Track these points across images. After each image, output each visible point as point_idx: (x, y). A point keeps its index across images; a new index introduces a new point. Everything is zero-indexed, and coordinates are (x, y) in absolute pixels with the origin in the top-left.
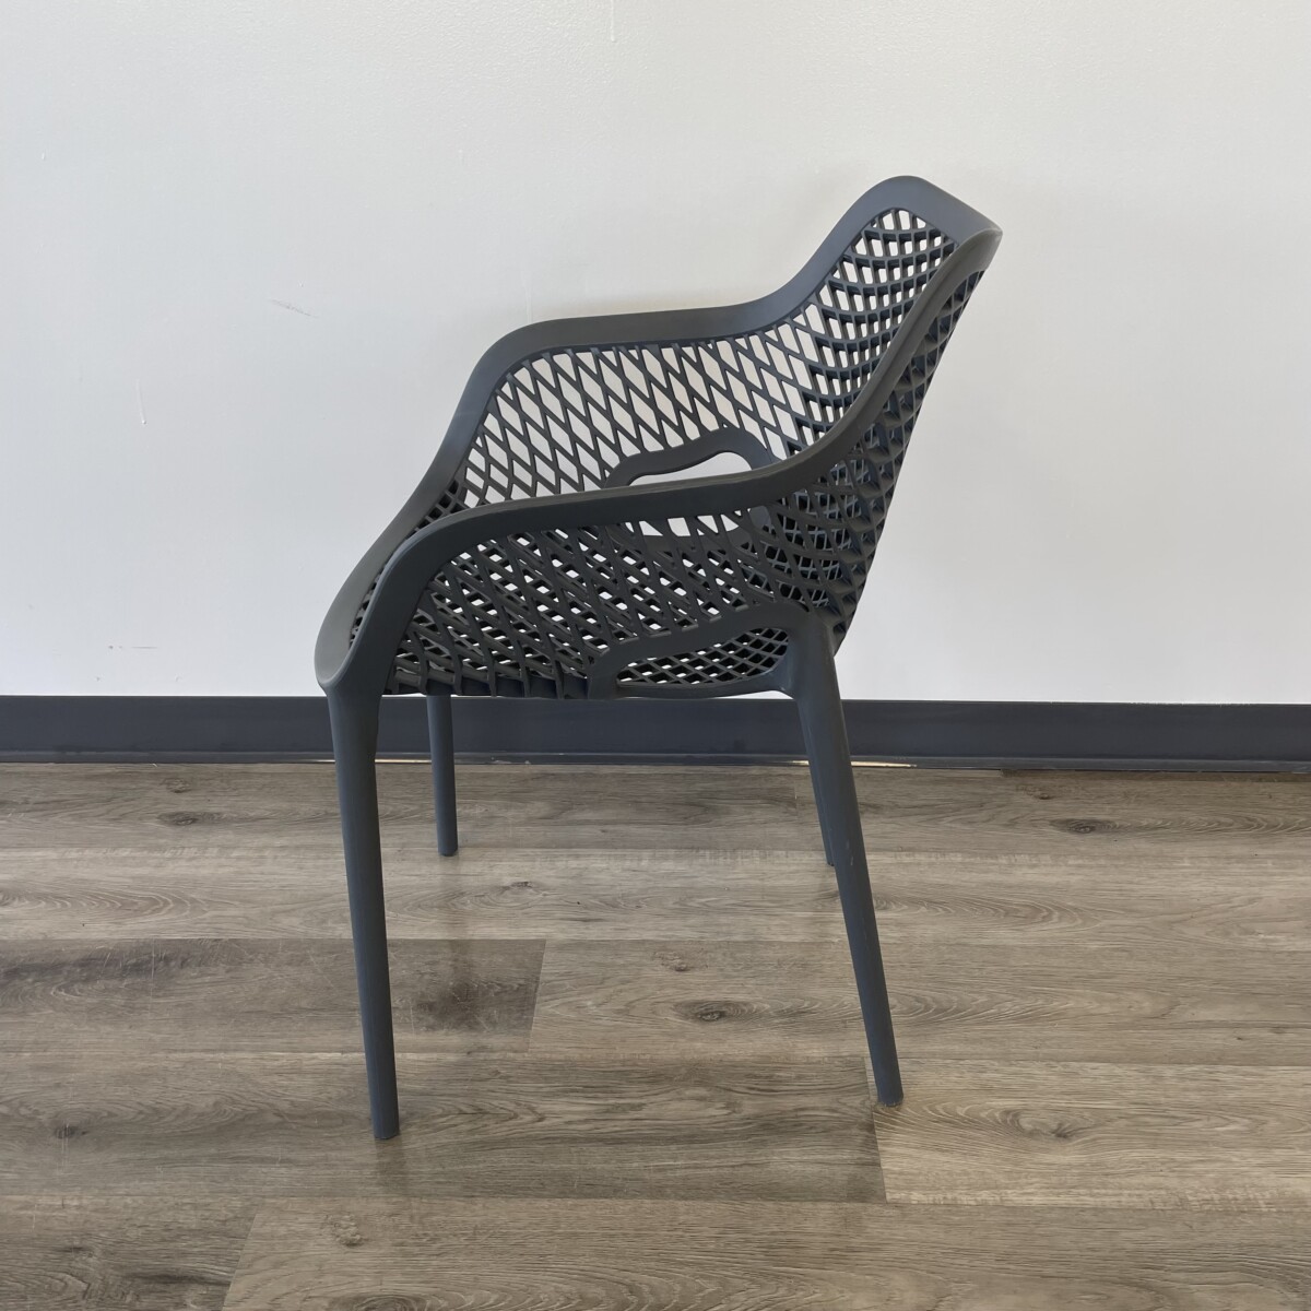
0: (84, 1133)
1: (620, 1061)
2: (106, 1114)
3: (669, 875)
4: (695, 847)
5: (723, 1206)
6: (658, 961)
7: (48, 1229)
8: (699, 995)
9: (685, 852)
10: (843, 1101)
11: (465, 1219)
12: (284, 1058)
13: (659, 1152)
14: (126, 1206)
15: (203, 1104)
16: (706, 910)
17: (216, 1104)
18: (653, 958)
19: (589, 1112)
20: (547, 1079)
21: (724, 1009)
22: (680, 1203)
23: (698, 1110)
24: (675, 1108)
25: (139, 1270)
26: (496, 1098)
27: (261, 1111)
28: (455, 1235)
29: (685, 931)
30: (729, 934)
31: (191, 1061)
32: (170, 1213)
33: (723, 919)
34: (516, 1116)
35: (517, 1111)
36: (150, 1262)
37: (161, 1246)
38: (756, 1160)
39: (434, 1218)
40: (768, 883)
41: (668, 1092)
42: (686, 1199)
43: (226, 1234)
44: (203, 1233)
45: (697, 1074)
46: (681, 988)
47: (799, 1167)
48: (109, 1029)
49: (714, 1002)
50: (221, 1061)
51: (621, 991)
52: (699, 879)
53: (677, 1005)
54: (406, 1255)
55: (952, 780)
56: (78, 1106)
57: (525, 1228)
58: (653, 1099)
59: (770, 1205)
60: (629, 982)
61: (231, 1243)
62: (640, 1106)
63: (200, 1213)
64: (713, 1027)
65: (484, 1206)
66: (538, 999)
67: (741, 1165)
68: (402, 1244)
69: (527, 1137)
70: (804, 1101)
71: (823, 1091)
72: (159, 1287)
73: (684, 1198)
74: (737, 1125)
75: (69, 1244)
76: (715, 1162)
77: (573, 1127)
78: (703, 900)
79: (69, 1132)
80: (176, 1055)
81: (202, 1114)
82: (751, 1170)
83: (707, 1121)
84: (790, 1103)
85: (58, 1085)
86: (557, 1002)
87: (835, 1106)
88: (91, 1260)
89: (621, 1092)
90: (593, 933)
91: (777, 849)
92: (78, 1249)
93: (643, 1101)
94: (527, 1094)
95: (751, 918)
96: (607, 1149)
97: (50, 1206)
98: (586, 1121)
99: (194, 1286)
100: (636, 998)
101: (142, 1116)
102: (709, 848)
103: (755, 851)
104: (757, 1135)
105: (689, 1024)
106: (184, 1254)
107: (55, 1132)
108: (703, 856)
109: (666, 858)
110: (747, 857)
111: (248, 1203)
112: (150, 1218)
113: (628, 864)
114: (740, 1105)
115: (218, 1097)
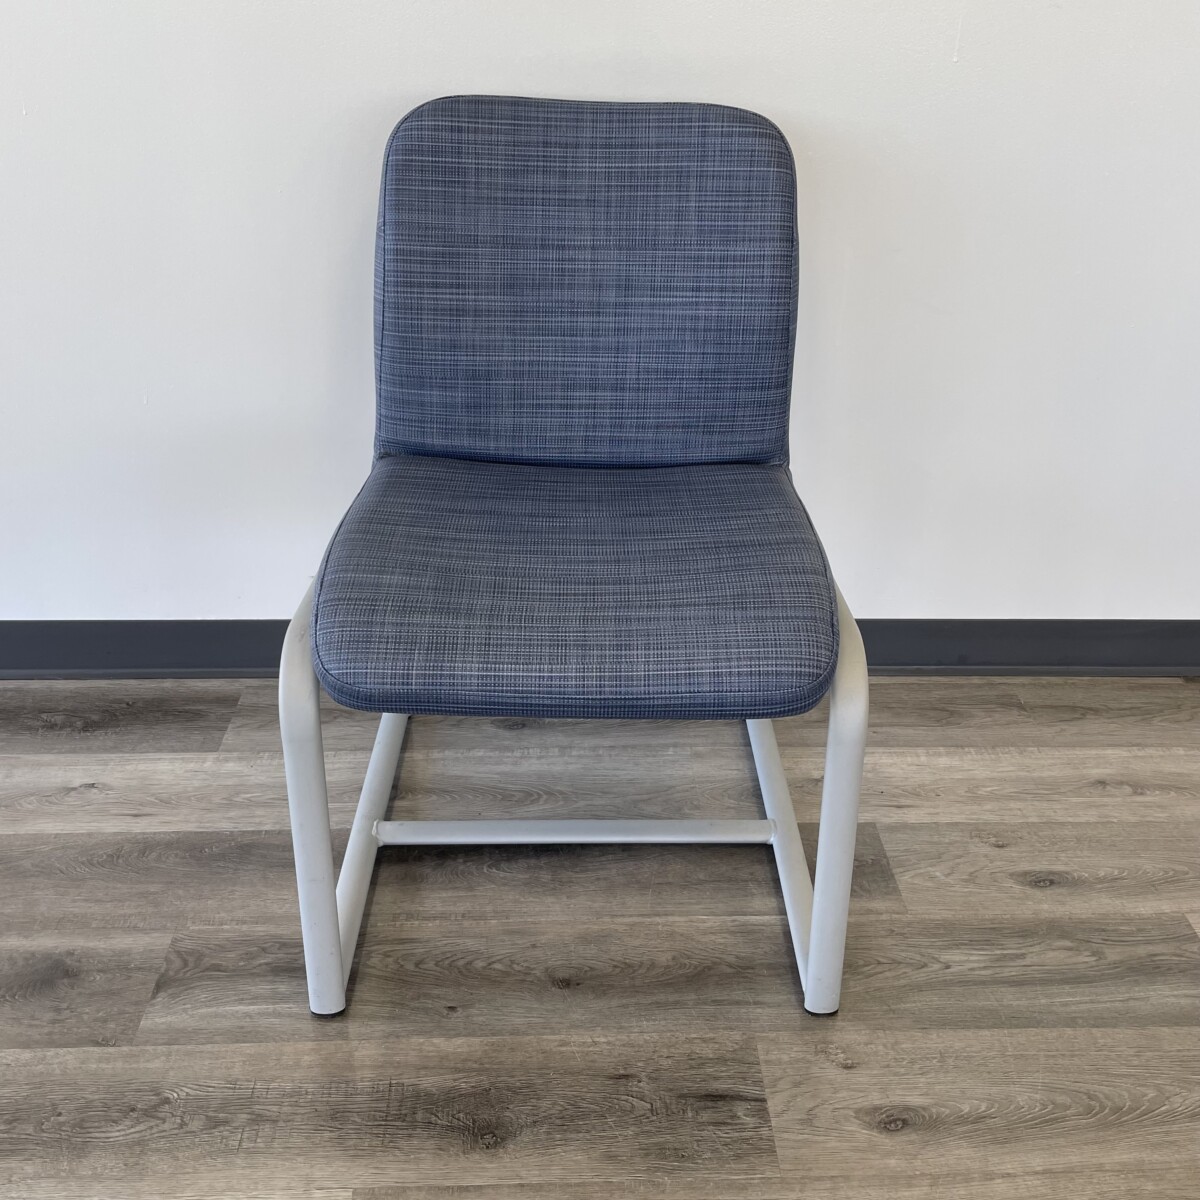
0: (578, 984)
1: (988, 920)
2: (588, 969)
3: (949, 769)
4: (959, 746)
5: (1130, 1032)
6: (977, 840)
7: (592, 1061)
8: (1025, 866)
9: (952, 749)
10: (1184, 947)
11: (928, 1046)
12: (712, 922)
13: (1056, 991)
14: (646, 1041)
15: (664, 958)
16: (994, 797)
17: (674, 958)
18: (971, 838)
19: (984, 961)
20: (935, 935)
21: (1051, 877)
22: (1094, 1030)
23: (1070, 957)
24: (1052, 956)
25: (686, 1091)
26: (903, 951)
27: (715, 963)
28: (928, 1059)
29: (986, 813)
30: (1024, 816)
31: (634, 924)
32: (687, 1046)
33: (1012, 805)
34: (925, 965)
35: (924, 960)
36: (690, 1084)
37: (693, 1072)
38: (1137, 995)
39: (904, 1046)
40: (1036, 775)
41: (1040, 944)
42: (1097, 1027)
43: (741, 1062)
44: (722, 1060)
45: (1056, 929)
46: (1006, 861)
47: (1173, 1000)
48: (550, 899)
49: (1040, 872)
50: (658, 924)
51: (959, 864)
52: (976, 772)
53: (1012, 875)
54: (896, 1074)
55: (1144, 687)
56: (559, 963)
57: (980, 1052)
58: (1031, 949)
59: (1165, 1029)
60: (960, 857)
61: (750, 1068)
62: (1023, 956)
63: (711, 1045)
64: (1048, 891)
65: (938, 1035)
66: (894, 871)
67: (1128, 1000)
68: (888, 1066)
69: (945, 981)
70: (1152, 949)
71: (1163, 941)
72: (710, 1104)
73: (1094, 1026)
74: (1109, 969)
75: (616, 1073)
76: (1106, 998)
77: (977, 972)
78: (989, 789)
79: (565, 984)
80: (620, 920)
81: (668, 967)
82: (1137, 1003)
83: (1084, 966)
84: (1142, 951)
85: (534, 946)
86: (912, 873)
87: (1178, 952)
88: (641, 1084)
89: (1002, 945)
90: (912, 817)
91: (1029, 746)
92: (626, 1077)
93: (1023, 951)
94: (927, 947)
95: (1036, 803)
96: (1012, 989)
97: (584, 1043)
98: (985, 968)
99: (738, 1103)
100: (972, 870)
101: (618, 970)
102: (972, 746)
103: (1011, 748)
104: (1128, 976)
105: (1029, 891)
106: (716, 1078)
107: (554, 985)
108: (970, 752)
109: (940, 755)
110: (1006, 753)
111: (745, 1037)
112: (673, 1050)
113: (909, 759)
114: (1103, 953)
115: (673, 953)
